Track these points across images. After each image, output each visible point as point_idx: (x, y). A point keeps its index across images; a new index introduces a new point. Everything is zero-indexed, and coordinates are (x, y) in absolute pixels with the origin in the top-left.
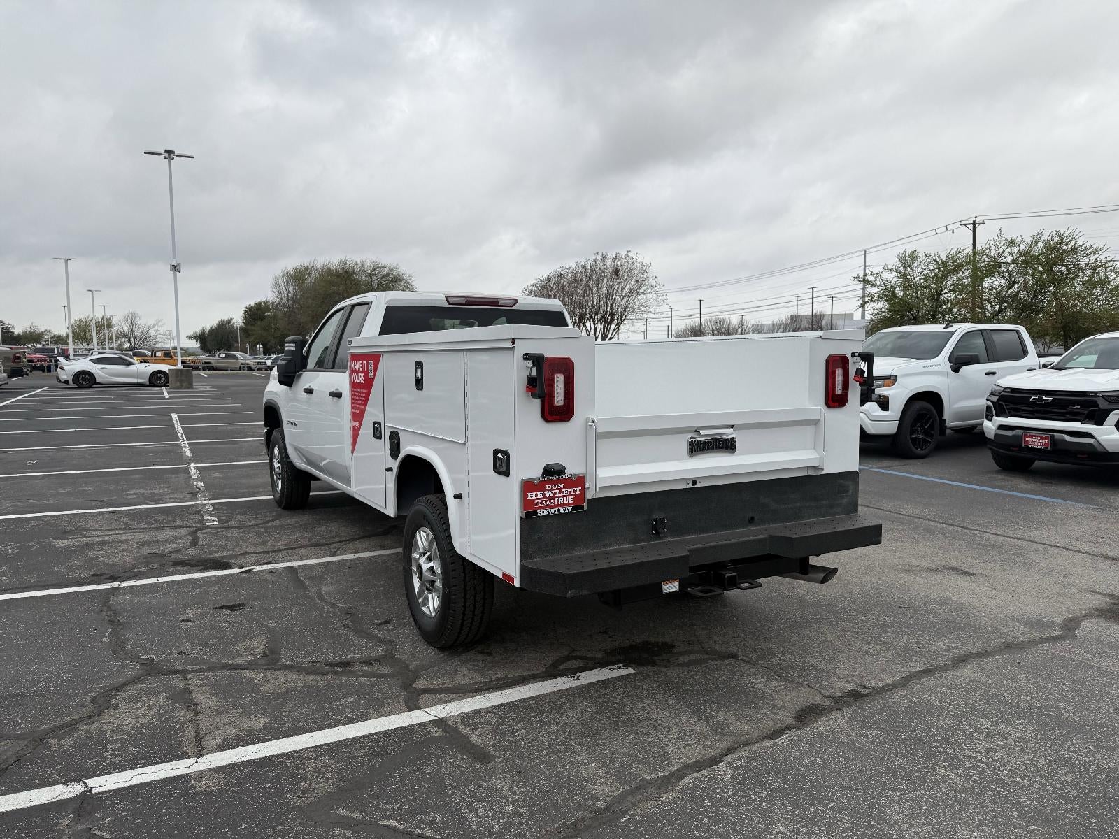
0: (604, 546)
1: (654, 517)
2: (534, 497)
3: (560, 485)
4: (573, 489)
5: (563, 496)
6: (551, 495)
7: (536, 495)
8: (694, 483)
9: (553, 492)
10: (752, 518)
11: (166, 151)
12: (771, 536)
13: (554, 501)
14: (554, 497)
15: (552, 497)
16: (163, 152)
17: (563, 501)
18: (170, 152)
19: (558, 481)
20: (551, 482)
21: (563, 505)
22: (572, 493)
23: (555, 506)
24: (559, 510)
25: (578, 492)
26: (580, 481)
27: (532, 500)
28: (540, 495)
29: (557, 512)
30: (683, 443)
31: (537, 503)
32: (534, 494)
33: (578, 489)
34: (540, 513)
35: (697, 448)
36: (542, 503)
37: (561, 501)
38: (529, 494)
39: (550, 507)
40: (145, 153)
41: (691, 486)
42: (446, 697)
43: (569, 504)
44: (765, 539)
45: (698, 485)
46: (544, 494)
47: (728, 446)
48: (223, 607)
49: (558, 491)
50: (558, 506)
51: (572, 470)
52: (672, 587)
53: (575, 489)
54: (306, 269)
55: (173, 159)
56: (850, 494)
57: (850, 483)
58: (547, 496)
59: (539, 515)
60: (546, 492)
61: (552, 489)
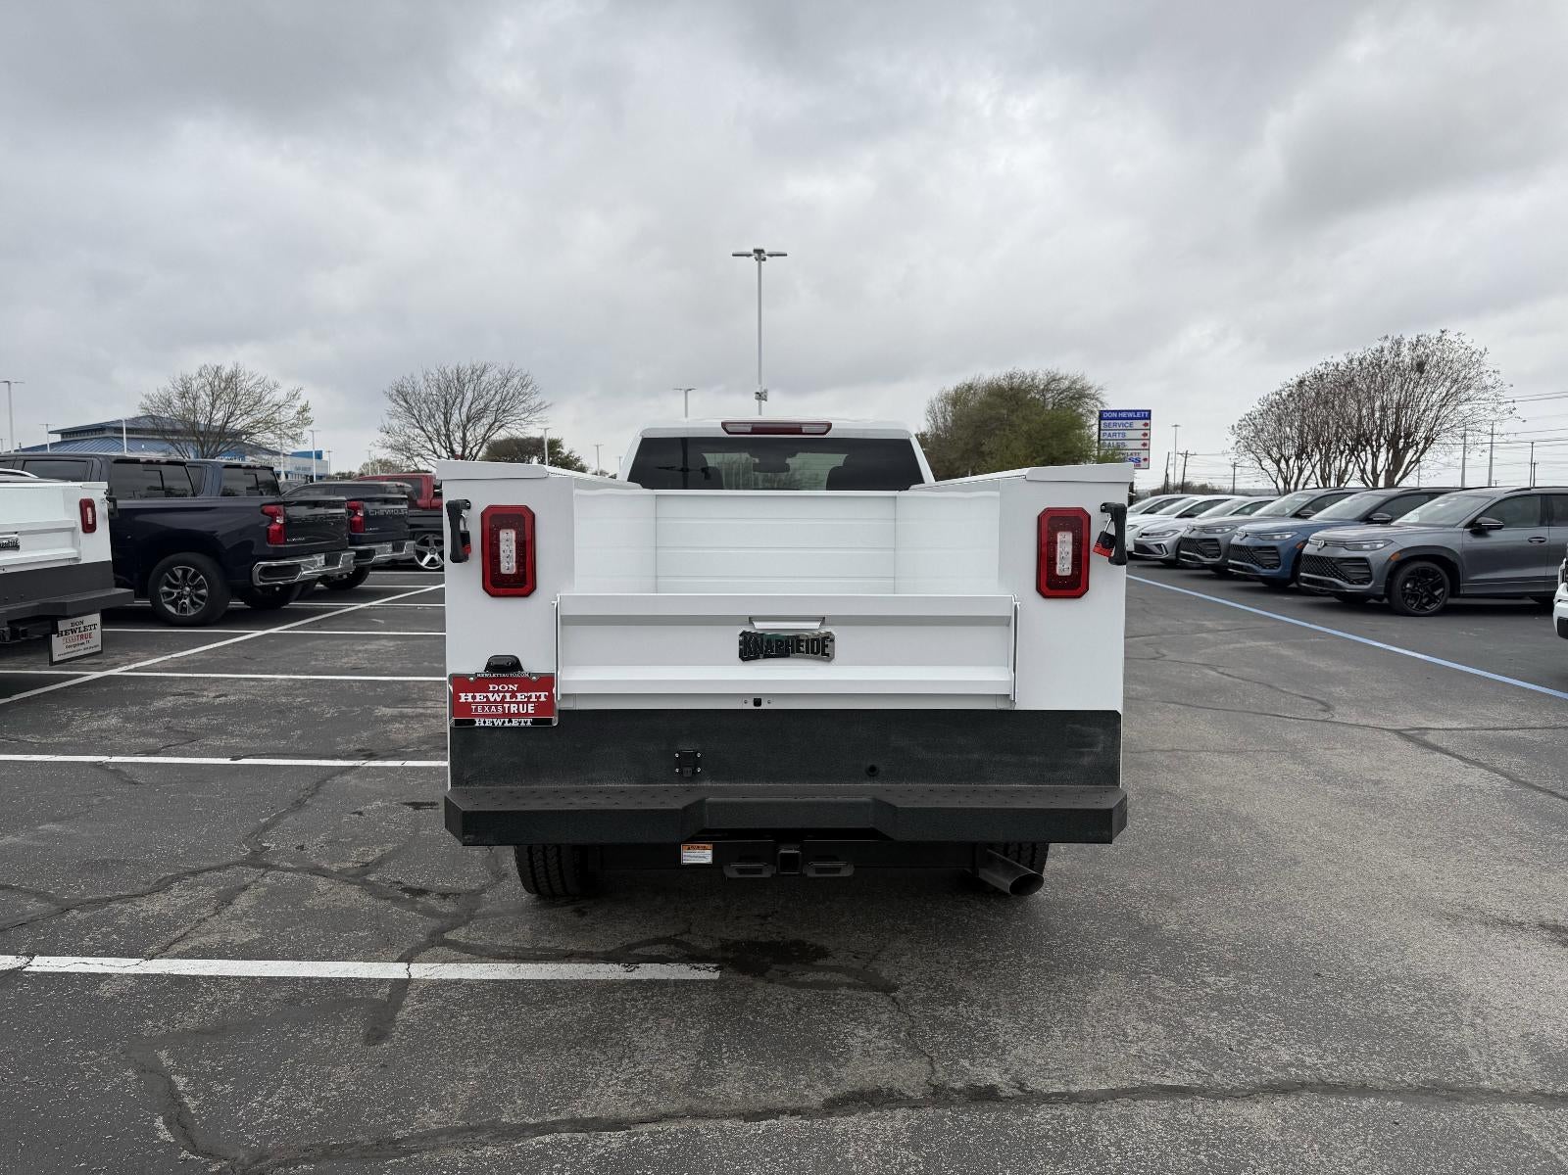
0: (591, 781)
1: (680, 747)
2: (470, 700)
3: (511, 686)
4: (533, 694)
5: (518, 703)
6: (498, 699)
7: (474, 697)
8: (758, 702)
9: (501, 695)
10: (873, 769)
11: (756, 251)
12: (875, 799)
13: (504, 708)
14: (503, 701)
15: (498, 702)
16: (752, 252)
17: (518, 709)
18: (759, 252)
19: (512, 681)
20: (497, 681)
21: (519, 715)
22: (533, 699)
23: (504, 715)
24: (510, 721)
25: (543, 699)
26: (547, 682)
27: (467, 704)
28: (479, 697)
29: (507, 724)
30: (730, 640)
31: (476, 709)
32: (470, 695)
33: (543, 694)
34: (479, 722)
35: (755, 647)
36: (483, 709)
37: (514, 709)
38: (462, 695)
39: (497, 716)
40: (734, 255)
41: (750, 706)
42: (453, 953)
43: (527, 714)
44: (866, 804)
45: (764, 706)
46: (487, 697)
47: (819, 648)
48: (405, 804)
49: (508, 695)
50: (510, 716)
51: (534, 664)
52: (699, 855)
53: (538, 694)
54: (970, 387)
55: (764, 260)
56: (1099, 749)
57: (1099, 730)
58: (492, 700)
59: (477, 724)
60: (490, 695)
61: (498, 691)
